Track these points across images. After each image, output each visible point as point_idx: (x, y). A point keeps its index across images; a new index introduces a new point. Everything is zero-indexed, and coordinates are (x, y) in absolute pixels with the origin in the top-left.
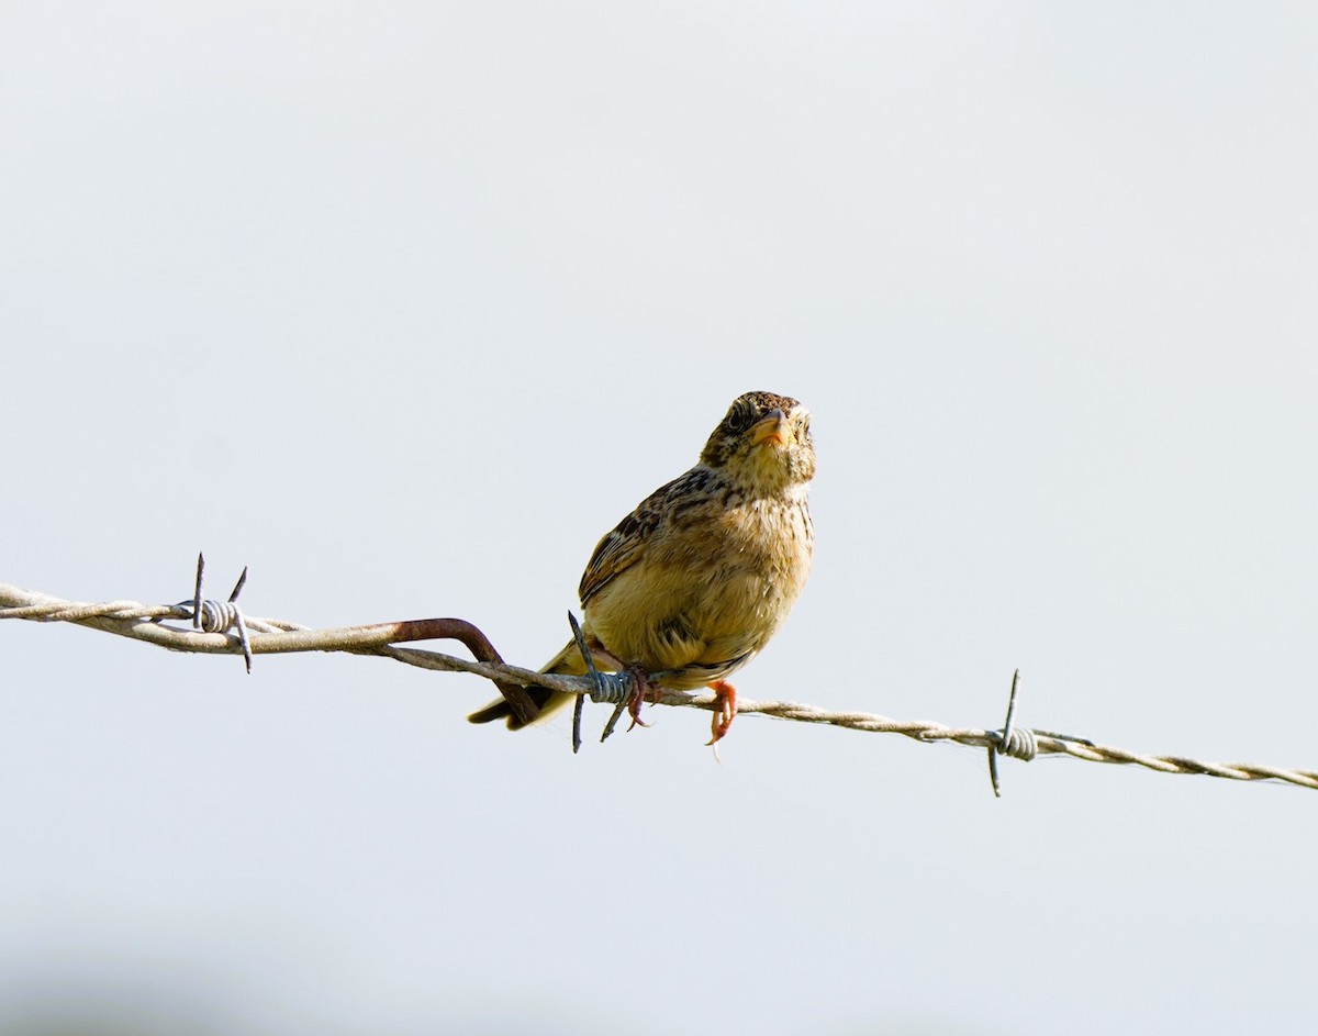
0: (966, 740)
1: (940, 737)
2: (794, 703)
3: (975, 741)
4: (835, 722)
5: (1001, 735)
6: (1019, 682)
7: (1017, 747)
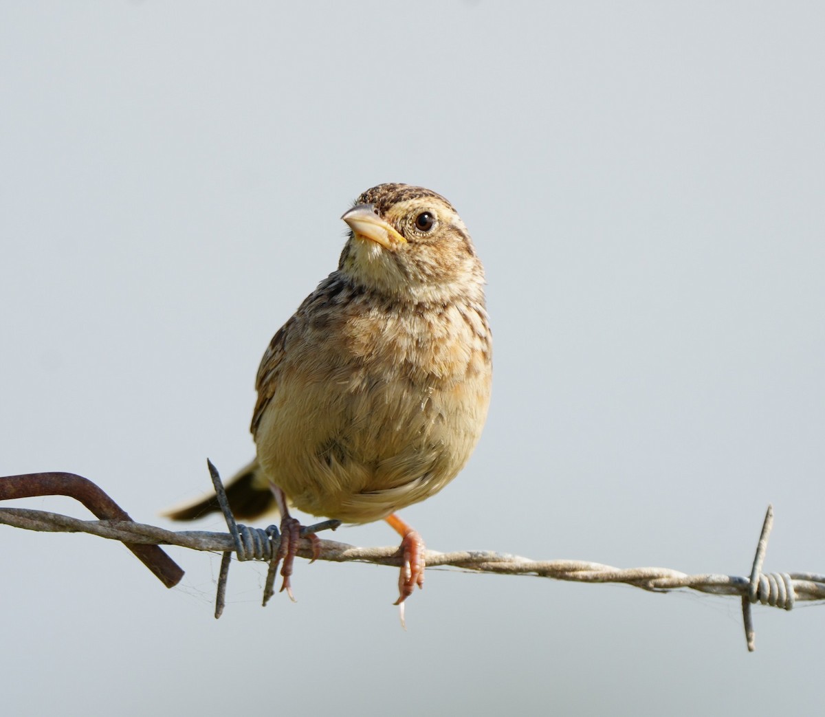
0: (705, 588)
1: (672, 586)
2: (491, 553)
3: (718, 589)
4: (543, 573)
5: (748, 580)
6: (771, 521)
7: (767, 592)
